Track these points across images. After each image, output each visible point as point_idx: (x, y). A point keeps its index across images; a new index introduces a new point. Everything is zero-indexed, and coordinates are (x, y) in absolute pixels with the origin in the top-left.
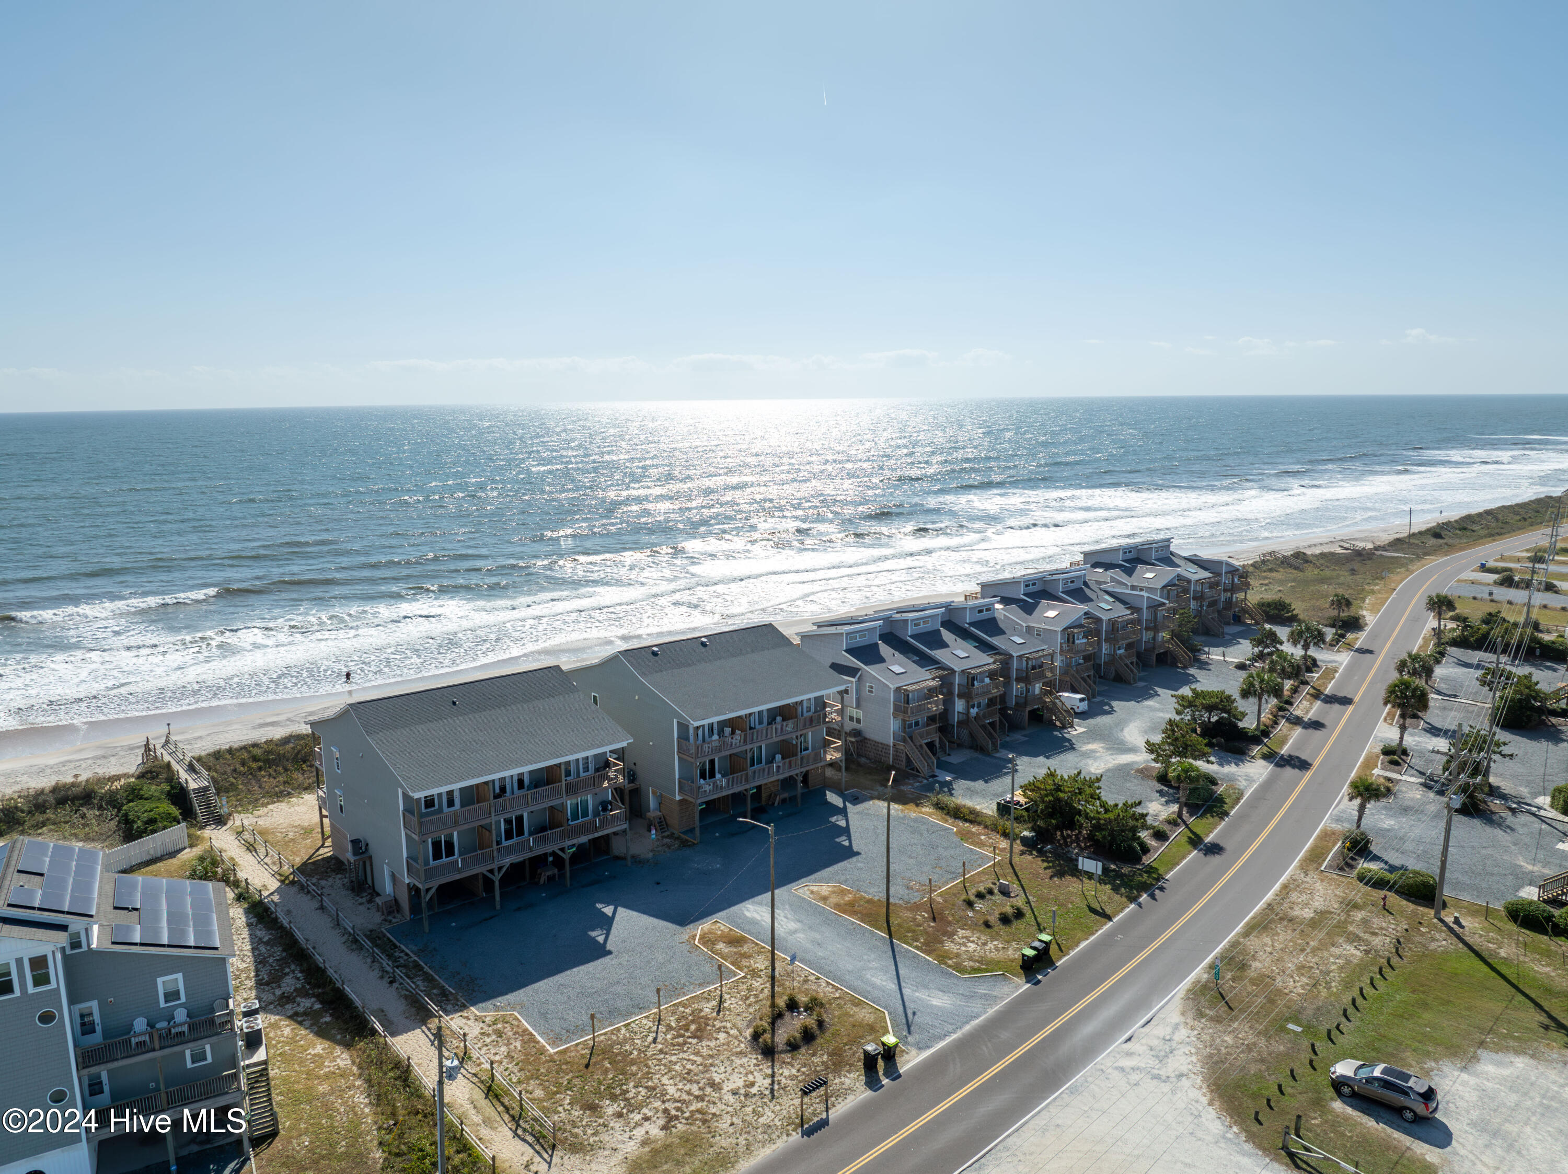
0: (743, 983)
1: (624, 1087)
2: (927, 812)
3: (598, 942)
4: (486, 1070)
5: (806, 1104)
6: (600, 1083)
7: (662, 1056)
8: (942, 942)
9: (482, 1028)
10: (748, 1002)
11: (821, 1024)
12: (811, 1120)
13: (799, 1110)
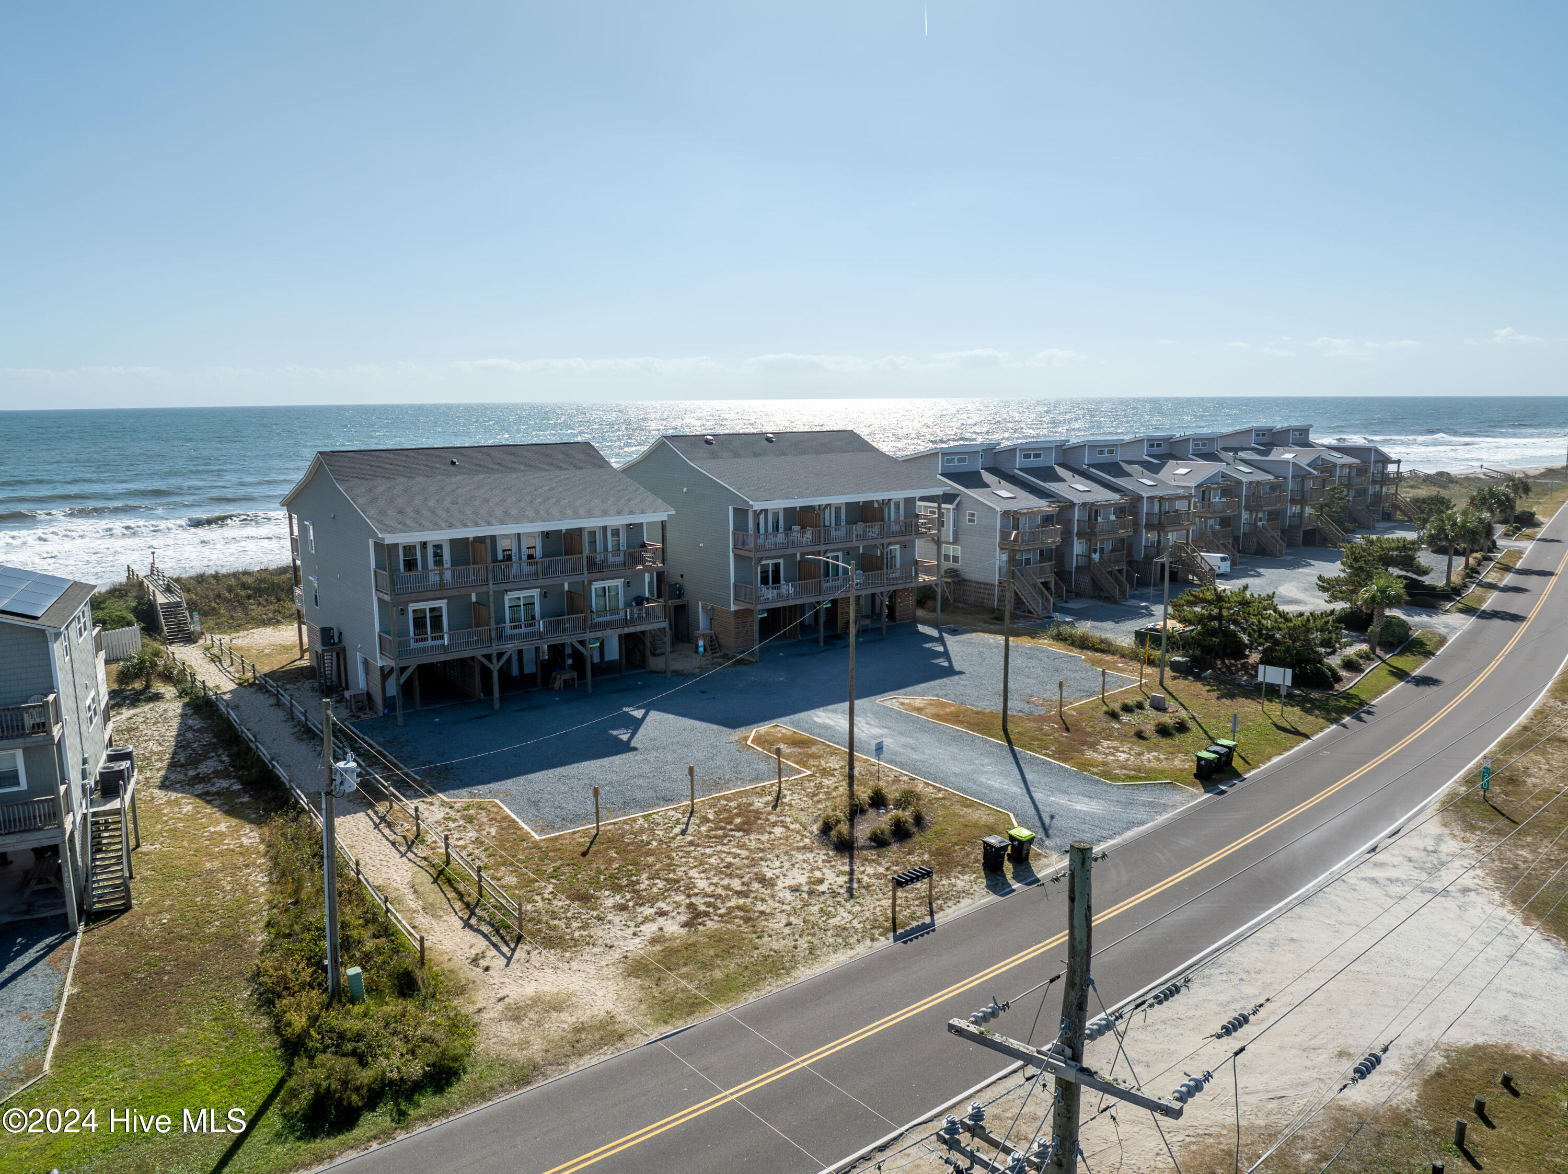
0: (810, 781)
1: (634, 878)
2: (1045, 643)
3: (621, 740)
4: (442, 854)
5: (900, 905)
6: (599, 872)
7: (693, 848)
8: (1082, 752)
9: (447, 814)
10: (815, 799)
11: (919, 820)
12: (907, 924)
13: (889, 912)
